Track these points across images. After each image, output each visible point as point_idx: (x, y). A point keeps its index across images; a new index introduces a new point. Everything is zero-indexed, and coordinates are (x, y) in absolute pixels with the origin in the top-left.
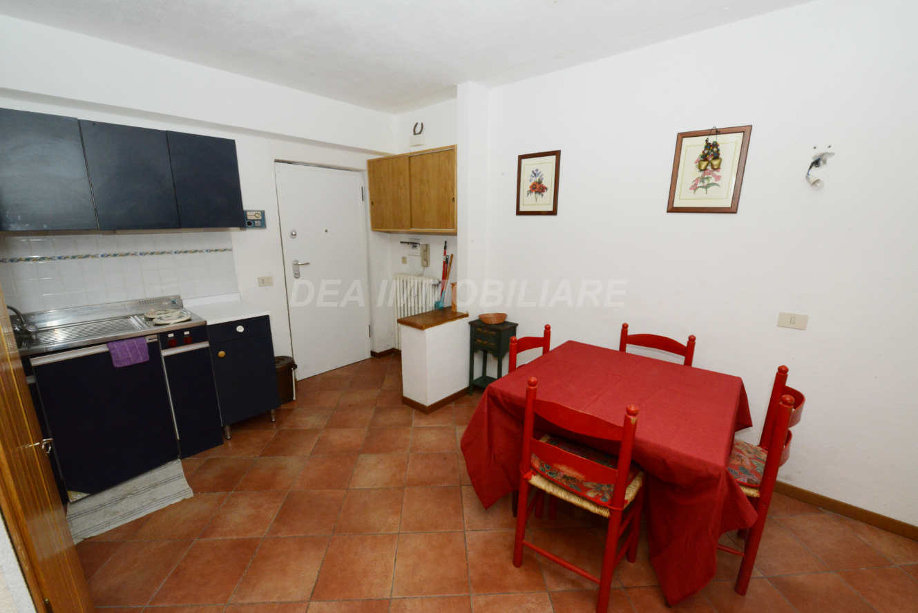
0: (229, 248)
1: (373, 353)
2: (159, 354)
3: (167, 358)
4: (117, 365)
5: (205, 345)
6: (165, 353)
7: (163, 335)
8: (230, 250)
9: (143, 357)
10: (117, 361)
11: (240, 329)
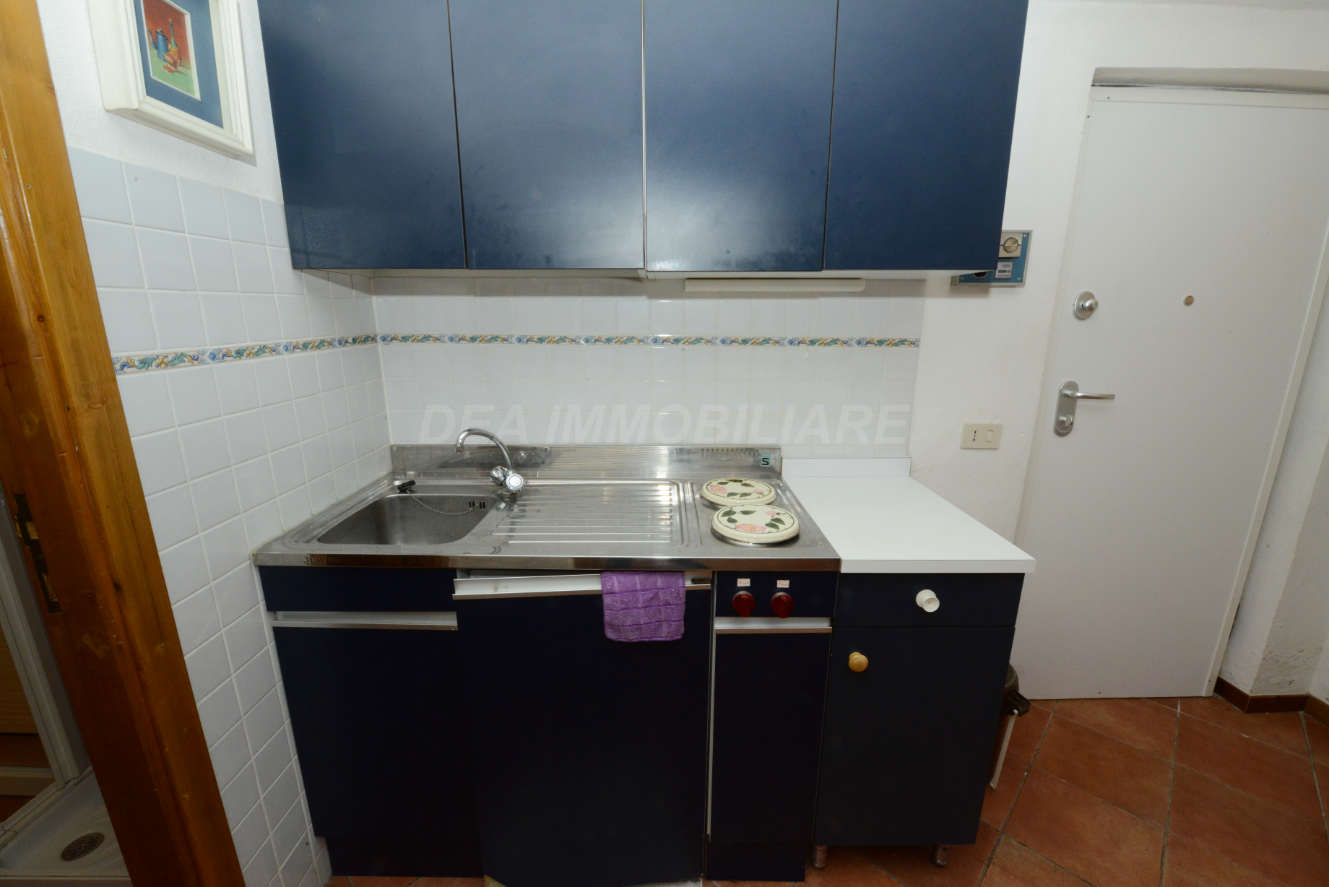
0: (911, 337)
1: (1222, 687)
2: (709, 626)
3: (723, 637)
4: (610, 634)
5: (822, 625)
6: (721, 625)
7: (724, 574)
8: (913, 343)
9: (670, 628)
10: (612, 626)
11: (927, 600)
